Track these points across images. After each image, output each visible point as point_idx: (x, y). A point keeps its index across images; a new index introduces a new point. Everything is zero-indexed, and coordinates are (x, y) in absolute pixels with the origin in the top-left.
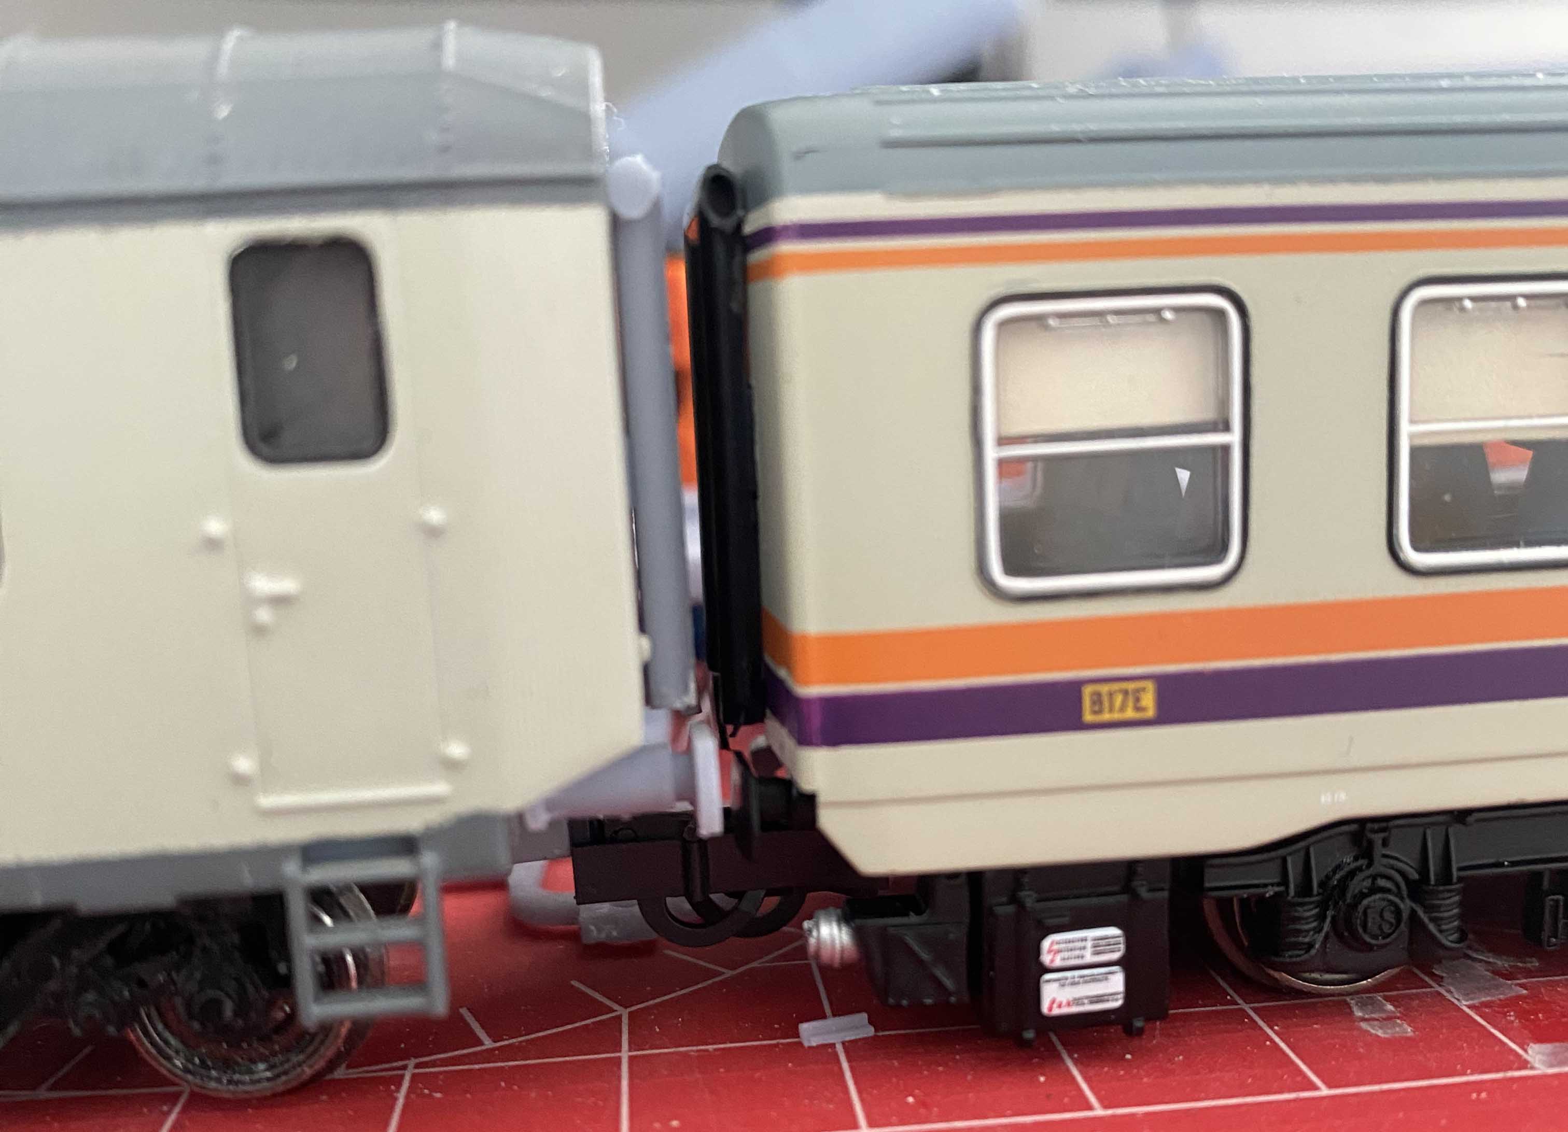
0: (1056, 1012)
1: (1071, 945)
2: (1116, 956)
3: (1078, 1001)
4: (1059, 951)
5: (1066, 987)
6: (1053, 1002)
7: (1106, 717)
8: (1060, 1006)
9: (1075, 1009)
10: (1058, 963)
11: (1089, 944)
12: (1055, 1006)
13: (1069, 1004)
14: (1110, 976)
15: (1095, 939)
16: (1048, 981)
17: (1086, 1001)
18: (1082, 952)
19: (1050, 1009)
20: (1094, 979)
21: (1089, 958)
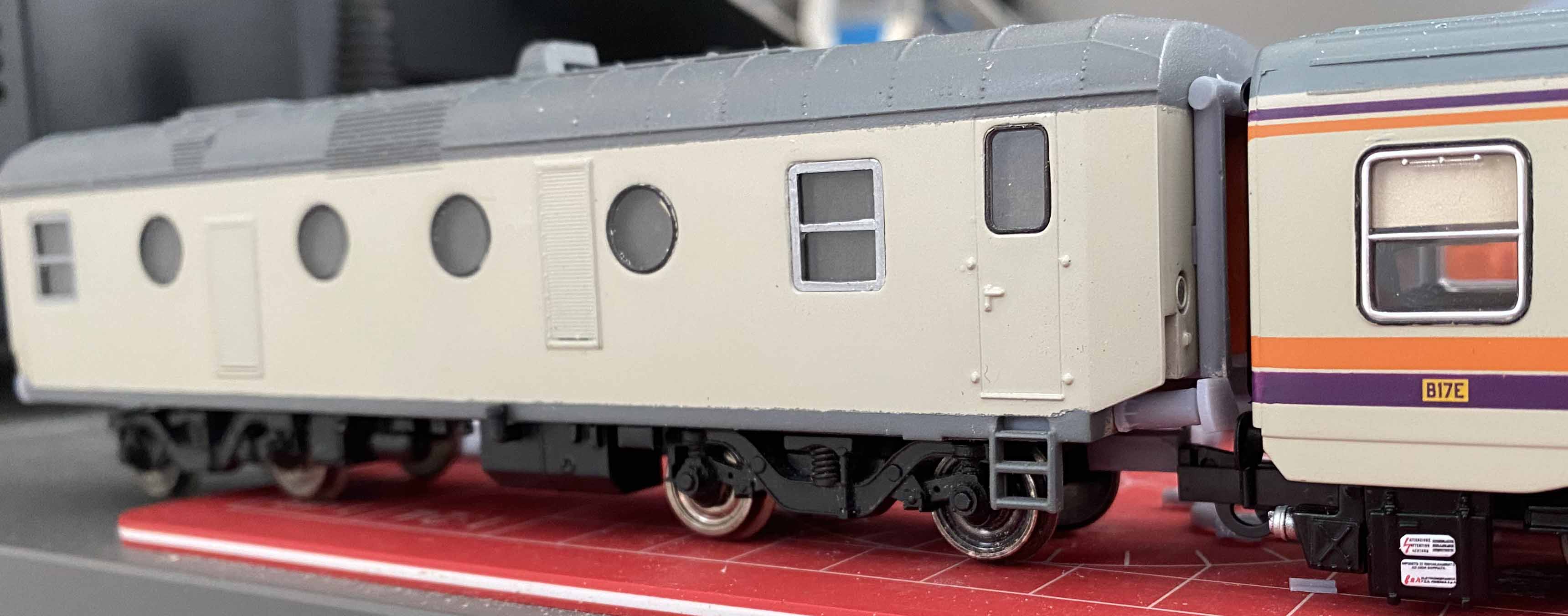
0: (1410, 584)
1: (1419, 543)
2: (1450, 554)
3: (1424, 579)
4: (1412, 545)
5: (1416, 569)
6: (1408, 577)
7: (1437, 399)
8: (1413, 580)
9: (1423, 584)
10: (1410, 553)
11: (1431, 544)
12: (1410, 580)
13: (1418, 580)
14: (1446, 567)
15: (1434, 541)
16: (1405, 563)
17: (1430, 580)
18: (1427, 548)
19: (1406, 581)
20: (1435, 567)
21: (1432, 553)
